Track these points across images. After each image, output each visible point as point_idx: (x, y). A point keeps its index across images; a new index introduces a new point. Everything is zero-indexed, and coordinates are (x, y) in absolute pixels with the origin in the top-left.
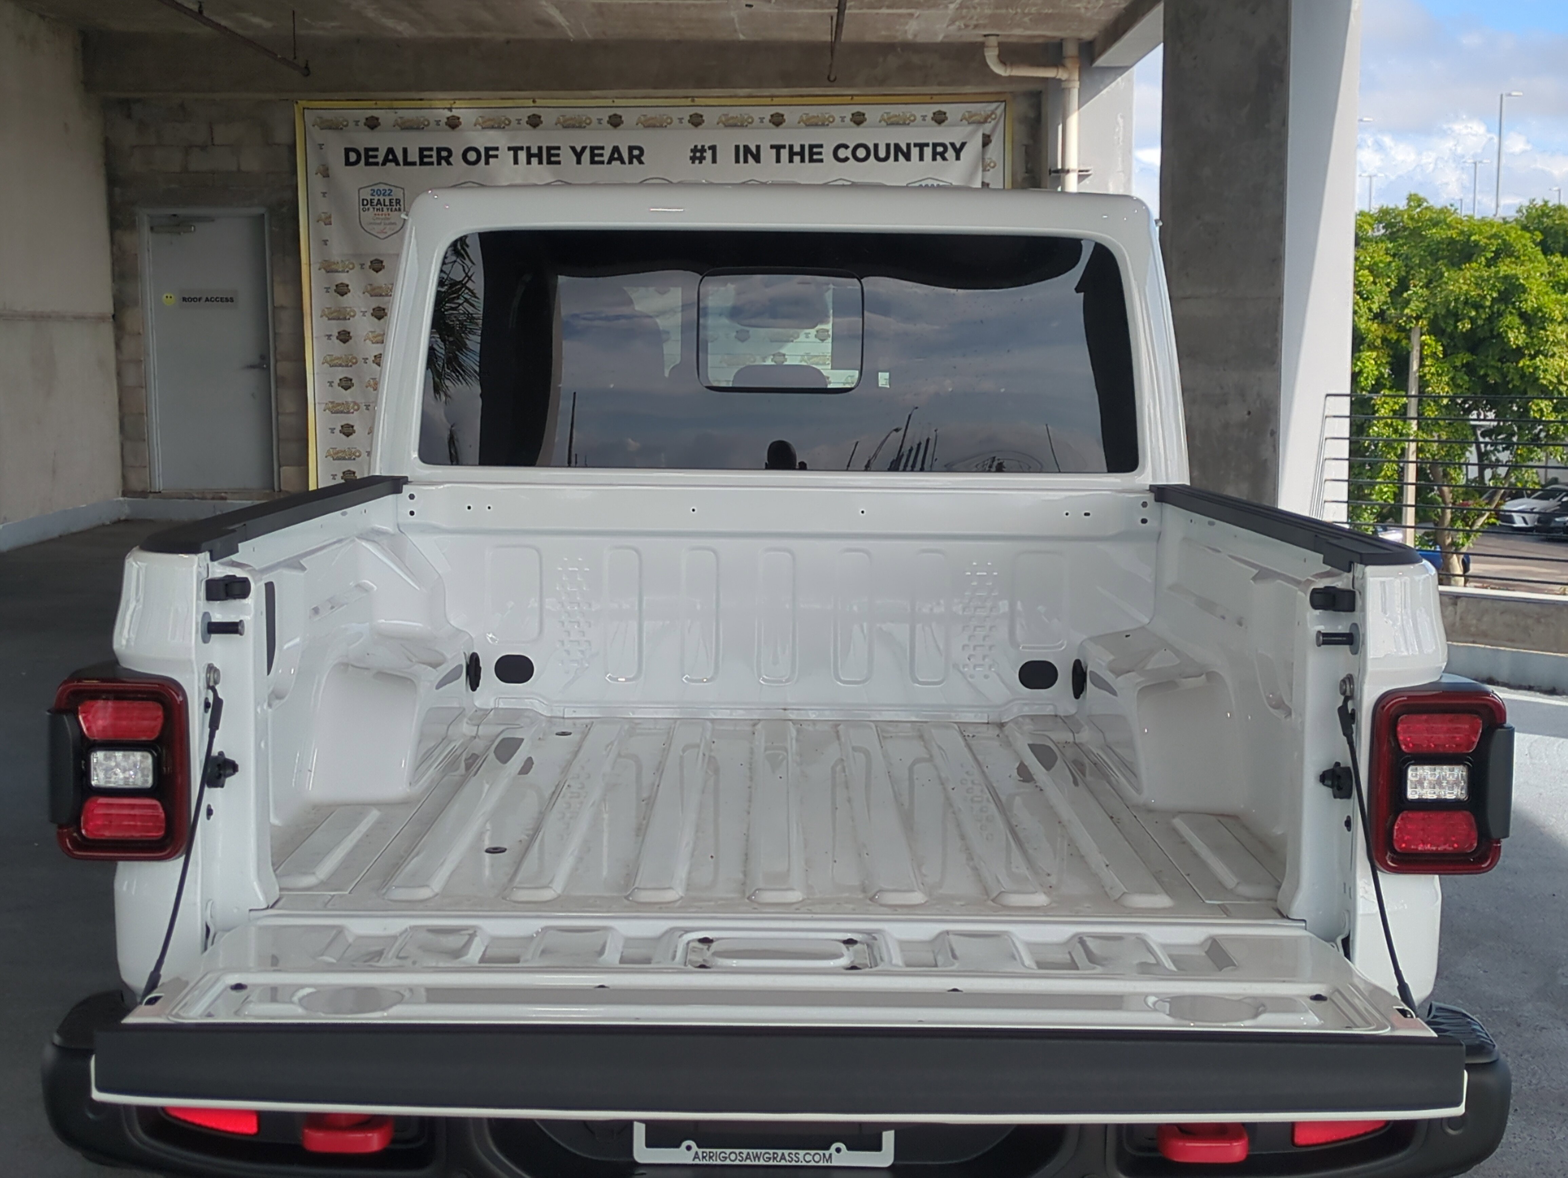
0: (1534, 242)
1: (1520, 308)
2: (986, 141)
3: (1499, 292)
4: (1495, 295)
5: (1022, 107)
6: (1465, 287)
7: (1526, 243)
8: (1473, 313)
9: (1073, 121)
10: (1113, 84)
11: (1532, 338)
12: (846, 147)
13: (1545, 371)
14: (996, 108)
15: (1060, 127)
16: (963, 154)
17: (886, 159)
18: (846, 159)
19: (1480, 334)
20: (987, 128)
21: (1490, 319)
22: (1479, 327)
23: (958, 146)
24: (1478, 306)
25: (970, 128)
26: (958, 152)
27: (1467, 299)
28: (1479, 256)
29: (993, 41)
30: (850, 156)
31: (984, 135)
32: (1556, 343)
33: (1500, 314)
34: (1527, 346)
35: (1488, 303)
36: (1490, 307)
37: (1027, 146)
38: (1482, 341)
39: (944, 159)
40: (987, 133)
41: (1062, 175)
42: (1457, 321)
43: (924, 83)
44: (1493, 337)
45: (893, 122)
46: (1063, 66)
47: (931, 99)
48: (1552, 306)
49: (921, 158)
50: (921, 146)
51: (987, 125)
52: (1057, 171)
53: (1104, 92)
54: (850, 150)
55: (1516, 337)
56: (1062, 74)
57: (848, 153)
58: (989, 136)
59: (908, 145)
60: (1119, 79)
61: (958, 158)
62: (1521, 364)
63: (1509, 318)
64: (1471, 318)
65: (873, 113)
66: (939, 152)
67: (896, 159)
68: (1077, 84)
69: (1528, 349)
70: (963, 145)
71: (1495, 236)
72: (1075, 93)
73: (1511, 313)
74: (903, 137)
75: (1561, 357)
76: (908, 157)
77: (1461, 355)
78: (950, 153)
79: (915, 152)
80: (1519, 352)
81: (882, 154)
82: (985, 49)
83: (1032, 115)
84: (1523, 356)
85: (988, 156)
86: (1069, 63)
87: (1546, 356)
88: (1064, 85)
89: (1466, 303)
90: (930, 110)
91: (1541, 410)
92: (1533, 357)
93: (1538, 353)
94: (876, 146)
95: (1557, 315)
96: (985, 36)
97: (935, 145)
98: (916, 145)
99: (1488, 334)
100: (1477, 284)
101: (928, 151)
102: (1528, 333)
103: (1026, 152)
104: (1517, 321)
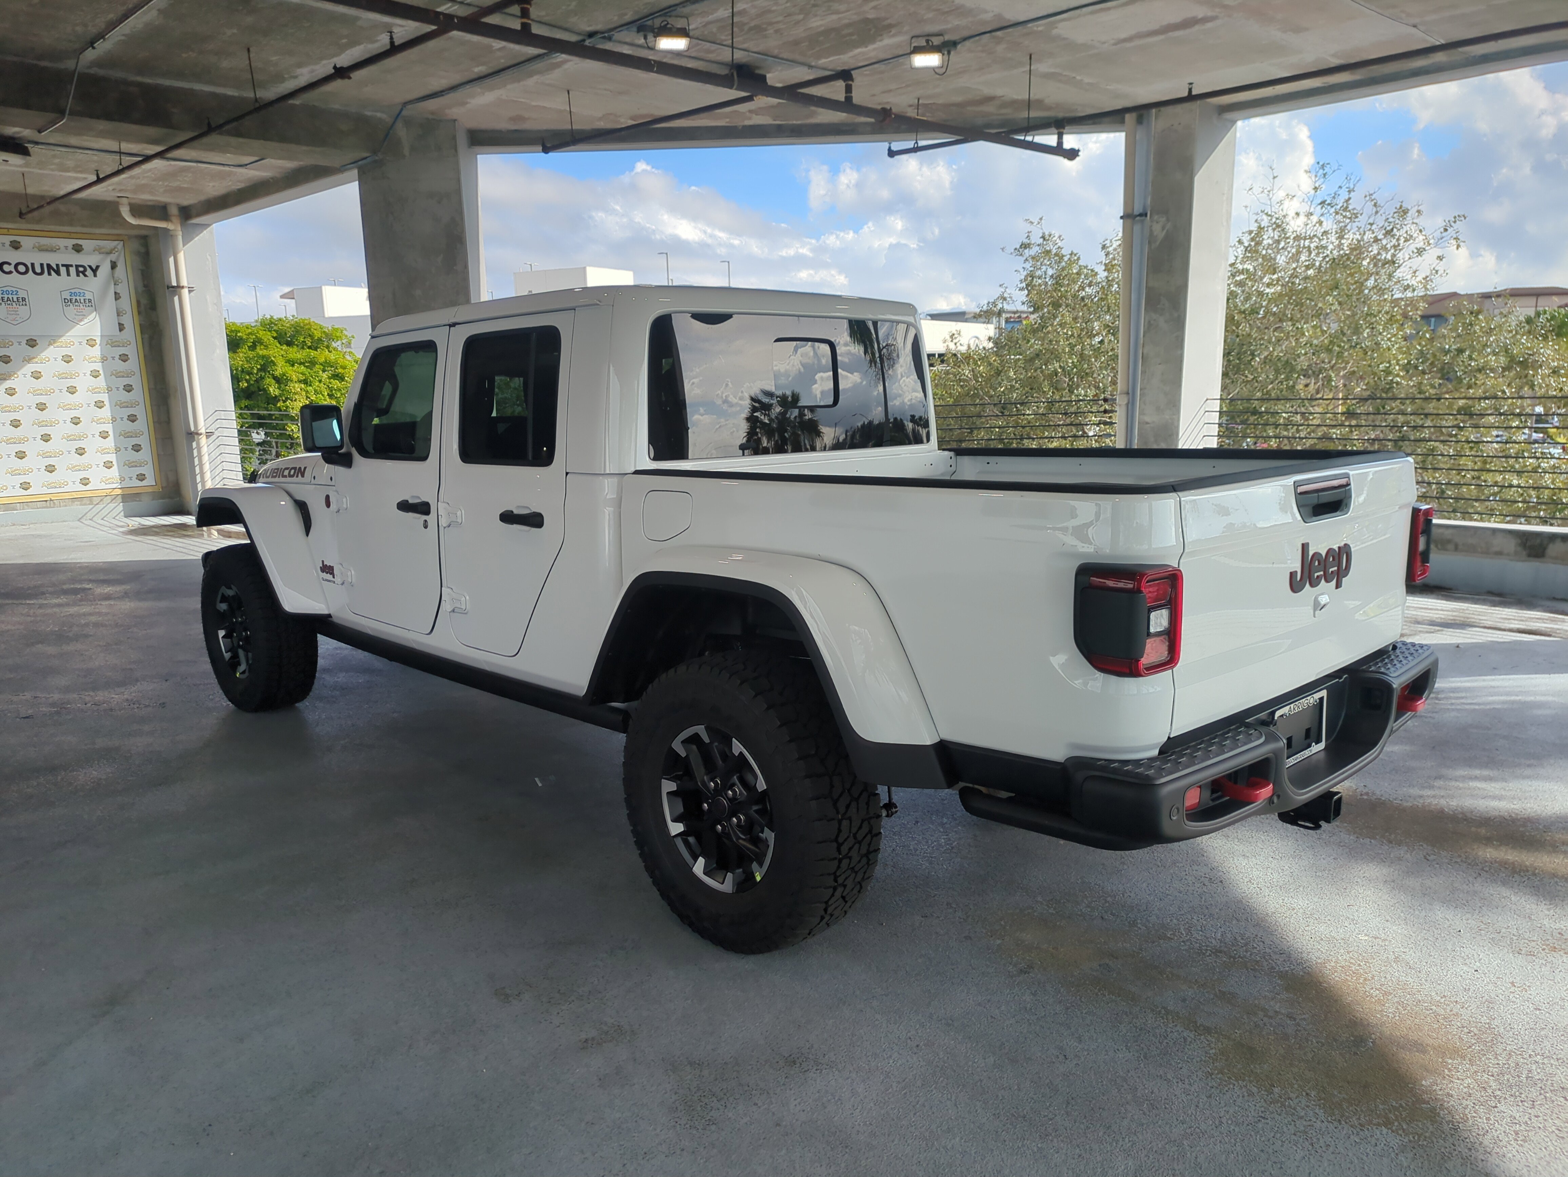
0: (273, 337)
1: (273, 375)
2: (114, 266)
3: (261, 365)
4: (259, 367)
5: (135, 245)
6: (241, 363)
7: (267, 337)
8: (248, 377)
9: (181, 256)
10: (201, 235)
11: (283, 391)
12: (9, 264)
13: (293, 408)
14: (118, 245)
15: (171, 260)
16: (98, 273)
17: (42, 273)
18: (10, 272)
19: (252, 389)
20: (113, 257)
21: (257, 381)
22: (252, 384)
23: (94, 268)
24: (249, 373)
25: (101, 256)
26: (95, 271)
27: (243, 369)
28: (244, 344)
29: (125, 201)
30: (13, 270)
31: (111, 261)
32: (295, 394)
33: (262, 378)
34: (281, 395)
35: (255, 372)
36: (257, 374)
37: (142, 271)
38: (253, 393)
39: (85, 276)
40: (113, 260)
41: (178, 289)
42: (239, 382)
43: (71, 225)
44: (260, 390)
45: (42, 249)
46: (171, 221)
47: (69, 236)
48: (290, 372)
49: (68, 275)
50: (67, 267)
51: (112, 255)
52: (173, 287)
53: (196, 239)
54: (13, 266)
55: (273, 390)
56: (170, 226)
57: (12, 268)
58: (115, 263)
59: (57, 265)
60: (205, 232)
61: (95, 275)
62: (278, 405)
63: (269, 380)
64: (246, 380)
65: (26, 242)
66: (81, 271)
67: (49, 274)
68: (180, 233)
69: (281, 397)
70: (98, 267)
71: (251, 334)
72: (180, 238)
73: (268, 377)
74: (53, 259)
75: (300, 401)
76: (58, 273)
77: (243, 401)
78: (89, 272)
79: (63, 270)
80: (276, 399)
81: (38, 270)
82: (120, 206)
83: (143, 250)
84: (279, 400)
85: (116, 275)
86: (174, 219)
87: (292, 401)
88: (171, 233)
89: (243, 371)
90: (71, 242)
91: (292, 430)
92: (284, 402)
93: (287, 399)
94: (33, 265)
95: (294, 378)
96: (119, 197)
97: (77, 266)
98: (63, 265)
99: (257, 389)
100: (247, 361)
101: (73, 270)
102: (279, 388)
103: (143, 275)
104: (273, 381)
